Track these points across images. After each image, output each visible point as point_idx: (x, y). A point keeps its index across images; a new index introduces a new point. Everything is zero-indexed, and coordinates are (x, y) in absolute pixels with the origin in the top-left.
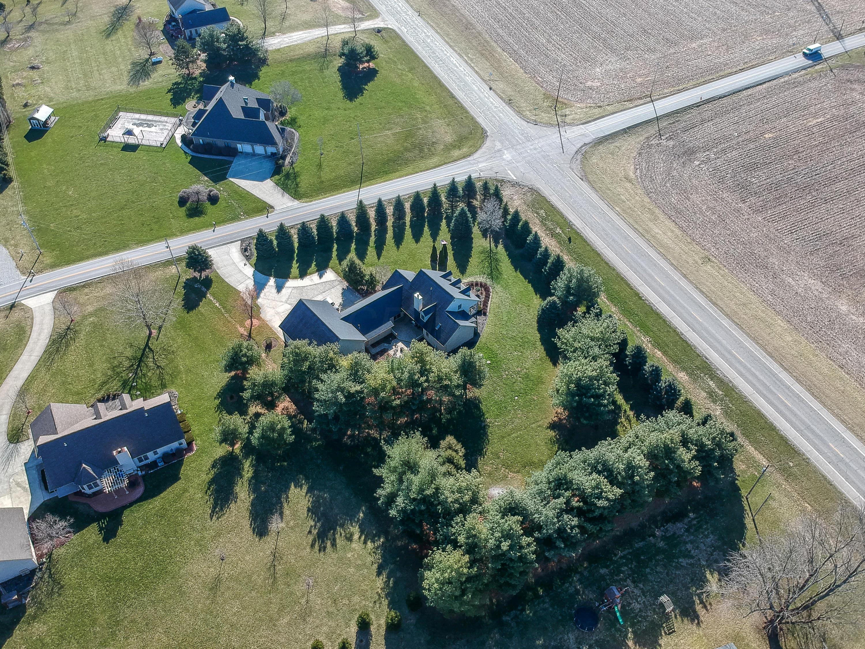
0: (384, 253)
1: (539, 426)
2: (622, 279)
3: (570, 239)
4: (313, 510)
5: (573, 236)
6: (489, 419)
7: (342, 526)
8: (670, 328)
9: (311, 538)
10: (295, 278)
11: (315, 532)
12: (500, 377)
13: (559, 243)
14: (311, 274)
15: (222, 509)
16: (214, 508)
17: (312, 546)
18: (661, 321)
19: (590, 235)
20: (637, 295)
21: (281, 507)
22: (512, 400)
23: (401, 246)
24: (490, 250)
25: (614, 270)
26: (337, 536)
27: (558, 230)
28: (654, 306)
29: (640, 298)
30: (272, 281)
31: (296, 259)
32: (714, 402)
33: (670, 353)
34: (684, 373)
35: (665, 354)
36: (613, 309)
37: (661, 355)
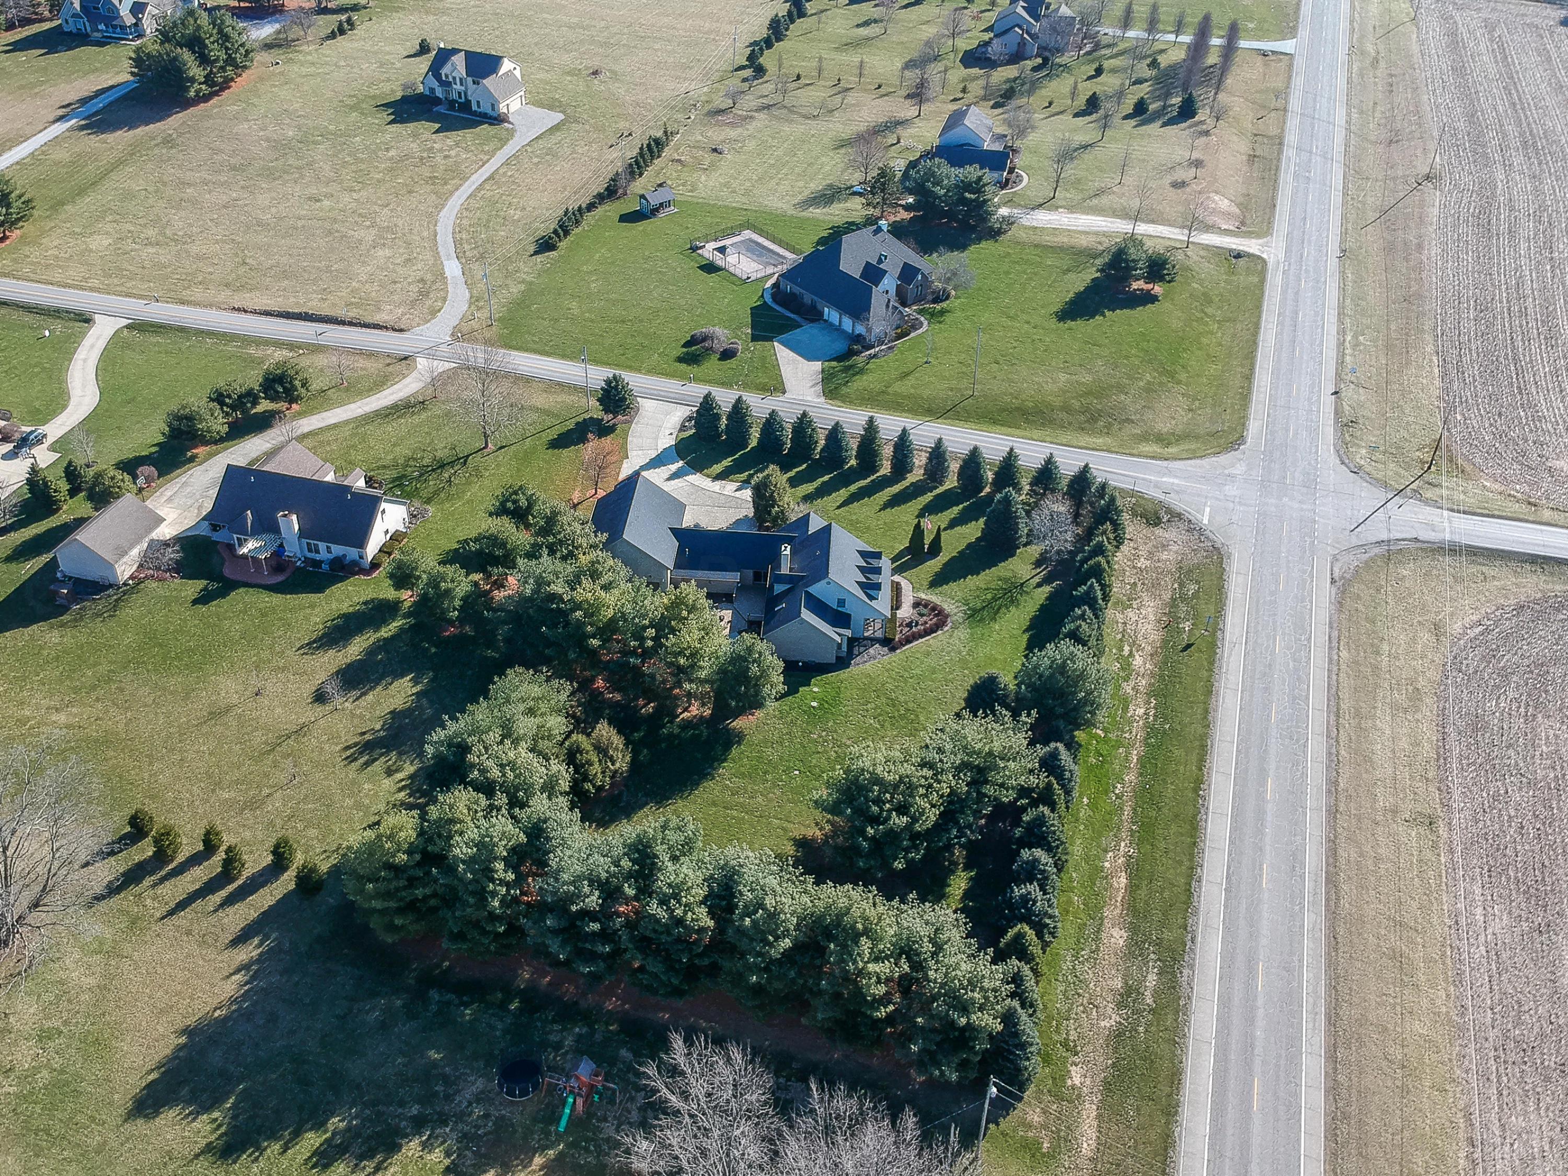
0: (856, 505)
1: (783, 829)
2: (1204, 746)
4: (395, 715)
5: (1201, 646)
6: (725, 771)
7: (400, 754)
9: (356, 740)
10: (708, 475)
11: (368, 737)
12: (806, 733)
13: (1165, 640)
14: (732, 480)
15: (318, 648)
16: (315, 641)
17: (347, 748)
18: (1187, 840)
20: (1198, 783)
21: (372, 689)
22: (788, 770)
23: (888, 509)
24: (1024, 584)
26: (382, 759)
27: (1186, 625)
28: (1206, 814)
29: (1196, 789)
30: (678, 465)
31: (736, 456)
32: (1120, 1005)
33: (1142, 893)
34: (1125, 935)
35: (1132, 888)
36: (1131, 777)
37: (1123, 885)
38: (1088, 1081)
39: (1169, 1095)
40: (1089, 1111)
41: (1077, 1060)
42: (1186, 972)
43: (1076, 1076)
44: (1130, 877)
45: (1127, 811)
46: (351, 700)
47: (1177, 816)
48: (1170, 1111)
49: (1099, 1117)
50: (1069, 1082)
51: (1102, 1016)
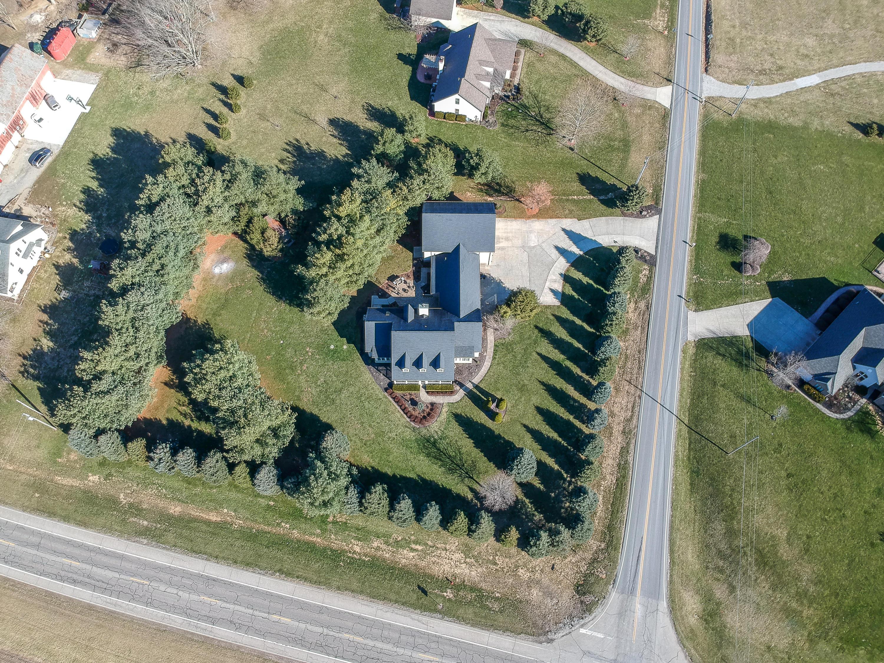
0: (545, 365)
2: (320, 583)
3: (425, 592)
4: (321, 154)
5: (425, 600)
7: (294, 162)
8: (223, 558)
9: (303, 142)
10: (568, 270)
11: (305, 147)
12: (310, 344)
13: (431, 577)
14: (564, 286)
15: (368, 110)
16: (373, 107)
17: (297, 140)
18: (239, 559)
19: (409, 619)
21: (339, 139)
22: (283, 337)
23: (542, 387)
24: (472, 478)
25: (338, 588)
26: (289, 155)
27: (449, 594)
28: (259, 573)
29: (281, 571)
30: (577, 251)
31: (595, 286)
32: (131, 505)
33: (204, 528)
34: (176, 514)
35: (208, 523)
36: (296, 534)
37: (211, 518)
38: (91, 484)
39: (75, 520)
40: (76, 483)
41: (102, 479)
42: (145, 541)
43: (94, 478)
44: (216, 523)
45: (267, 528)
46: (332, 133)
47: (260, 556)
48: (66, 519)
49: (72, 486)
50: (90, 474)
51: (126, 495)
